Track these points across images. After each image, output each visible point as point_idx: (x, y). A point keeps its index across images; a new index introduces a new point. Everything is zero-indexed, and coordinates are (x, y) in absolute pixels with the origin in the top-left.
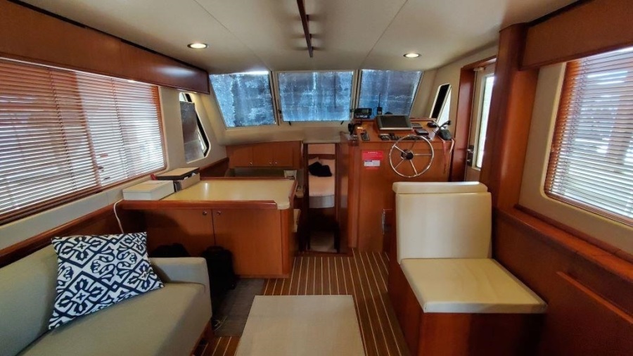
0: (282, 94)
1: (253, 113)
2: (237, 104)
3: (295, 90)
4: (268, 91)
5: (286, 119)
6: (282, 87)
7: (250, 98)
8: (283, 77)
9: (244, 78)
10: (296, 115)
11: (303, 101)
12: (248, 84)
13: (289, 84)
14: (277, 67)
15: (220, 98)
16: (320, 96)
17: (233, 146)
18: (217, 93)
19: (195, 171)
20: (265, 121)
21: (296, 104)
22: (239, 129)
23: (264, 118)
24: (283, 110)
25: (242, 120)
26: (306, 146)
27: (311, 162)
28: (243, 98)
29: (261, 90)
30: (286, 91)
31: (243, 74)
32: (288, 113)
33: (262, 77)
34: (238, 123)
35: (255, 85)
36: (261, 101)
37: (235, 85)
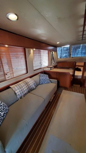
0: (72, 50)
1: (64, 55)
2: (61, 54)
3: (75, 49)
4: (68, 50)
5: (72, 56)
6: (72, 49)
7: (64, 52)
8: (73, 46)
9: (64, 48)
10: (75, 55)
11: (77, 52)
12: (64, 49)
13: (74, 48)
14: (72, 44)
15: (58, 52)
16: (82, 50)
17: (59, 63)
18: (57, 51)
19: (53, 67)
20: (67, 57)
21: (75, 53)
22: (61, 59)
23: (67, 56)
24: (71, 54)
25: (62, 57)
26: (76, 63)
27: (76, 67)
28: (63, 52)
29: (67, 50)
30: (73, 50)
31: (64, 47)
32: (73, 55)
33: (68, 47)
34: (60, 58)
35: (66, 49)
36: (67, 52)
37: (62, 49)
